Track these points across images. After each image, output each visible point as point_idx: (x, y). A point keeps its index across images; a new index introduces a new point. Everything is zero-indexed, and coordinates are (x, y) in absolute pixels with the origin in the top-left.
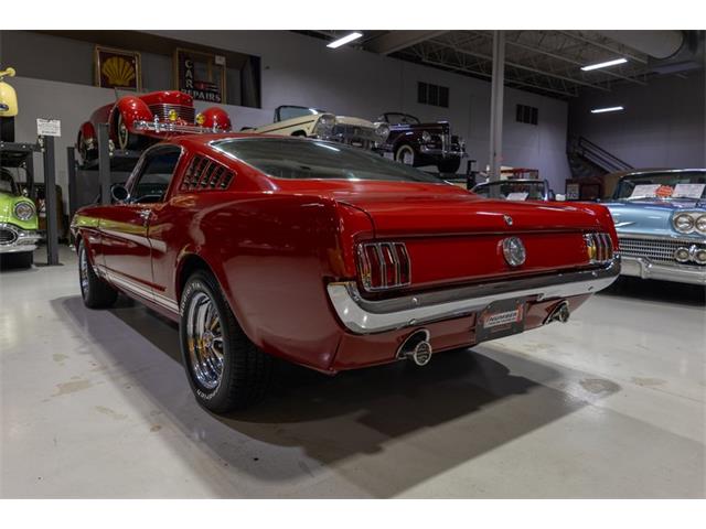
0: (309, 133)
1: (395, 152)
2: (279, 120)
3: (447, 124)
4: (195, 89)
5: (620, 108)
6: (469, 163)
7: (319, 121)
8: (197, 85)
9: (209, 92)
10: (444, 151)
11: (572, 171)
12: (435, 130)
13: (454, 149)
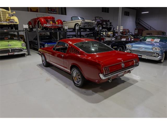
0: (79, 24)
1: (97, 27)
2: (72, 20)
3: (109, 20)
4: (51, 11)
5: (148, 12)
6: (114, 28)
7: (82, 21)
8: (51, 10)
9: (54, 11)
10: (108, 26)
11: (136, 27)
12: (106, 21)
13: (110, 26)
